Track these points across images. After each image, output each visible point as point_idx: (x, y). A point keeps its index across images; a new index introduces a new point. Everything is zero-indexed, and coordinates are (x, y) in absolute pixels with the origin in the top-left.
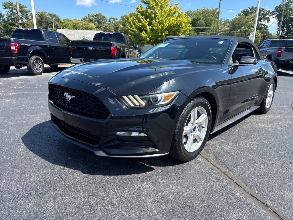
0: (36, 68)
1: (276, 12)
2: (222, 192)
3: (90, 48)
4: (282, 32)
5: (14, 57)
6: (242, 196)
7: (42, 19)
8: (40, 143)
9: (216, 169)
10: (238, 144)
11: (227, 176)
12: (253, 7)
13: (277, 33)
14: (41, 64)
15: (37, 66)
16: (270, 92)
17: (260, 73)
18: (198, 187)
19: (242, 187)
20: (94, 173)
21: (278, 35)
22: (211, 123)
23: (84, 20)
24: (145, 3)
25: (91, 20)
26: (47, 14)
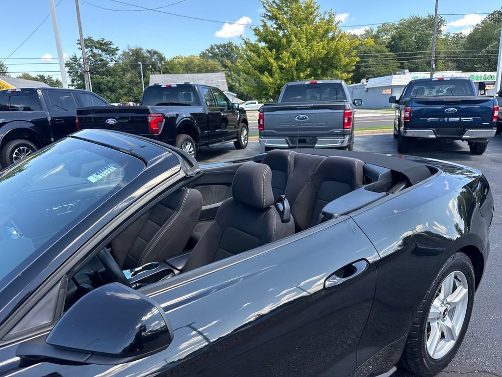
3: (111, 121)
23: (203, 55)
24: (271, 18)
25: (215, 56)
26: (144, 51)
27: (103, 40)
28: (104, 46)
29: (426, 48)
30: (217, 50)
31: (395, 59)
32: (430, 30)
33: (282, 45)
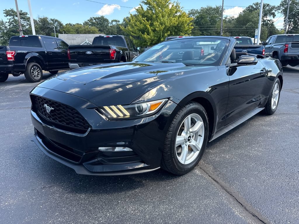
0: (34, 75)
1: (282, 7)
2: (220, 211)
3: (89, 53)
4: (289, 27)
5: (10, 65)
6: (242, 216)
7: (44, 25)
8: (24, 159)
9: (214, 182)
10: (240, 151)
11: (226, 191)
12: (258, 3)
13: (283, 28)
14: (39, 71)
15: (35, 73)
16: (276, 92)
17: (263, 73)
18: (192, 207)
19: (243, 205)
20: (77, 192)
21: (285, 30)
22: (208, 131)
23: (86, 23)
24: (146, 4)
25: (93, 24)
26: (49, 20)
29: (215, 25)
30: (94, 21)
31: (199, 30)
32: (217, 14)
33: (153, 18)
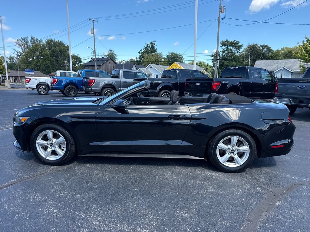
26: (258, 46)
27: (235, 41)
28: (235, 45)
